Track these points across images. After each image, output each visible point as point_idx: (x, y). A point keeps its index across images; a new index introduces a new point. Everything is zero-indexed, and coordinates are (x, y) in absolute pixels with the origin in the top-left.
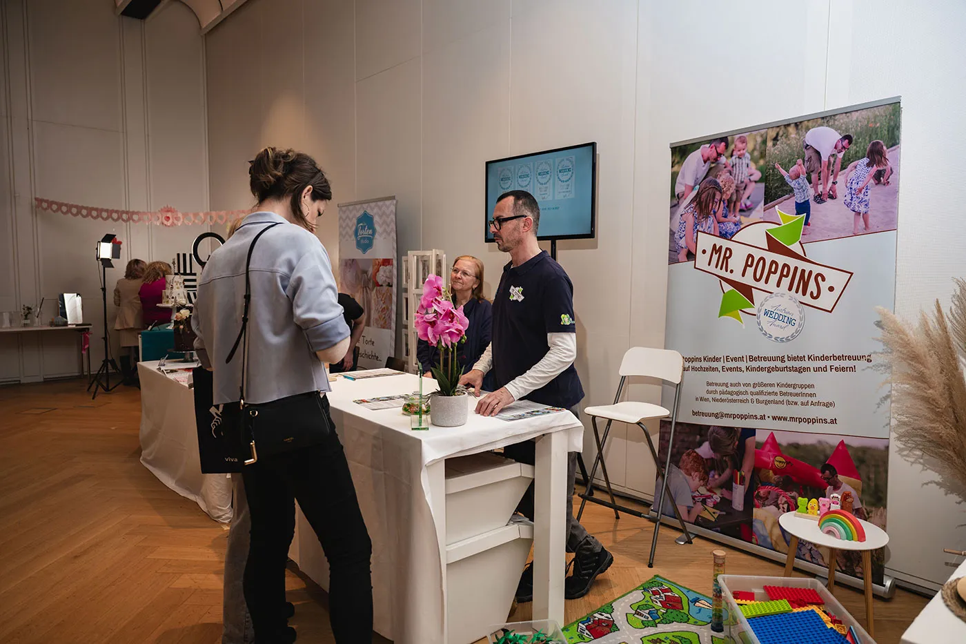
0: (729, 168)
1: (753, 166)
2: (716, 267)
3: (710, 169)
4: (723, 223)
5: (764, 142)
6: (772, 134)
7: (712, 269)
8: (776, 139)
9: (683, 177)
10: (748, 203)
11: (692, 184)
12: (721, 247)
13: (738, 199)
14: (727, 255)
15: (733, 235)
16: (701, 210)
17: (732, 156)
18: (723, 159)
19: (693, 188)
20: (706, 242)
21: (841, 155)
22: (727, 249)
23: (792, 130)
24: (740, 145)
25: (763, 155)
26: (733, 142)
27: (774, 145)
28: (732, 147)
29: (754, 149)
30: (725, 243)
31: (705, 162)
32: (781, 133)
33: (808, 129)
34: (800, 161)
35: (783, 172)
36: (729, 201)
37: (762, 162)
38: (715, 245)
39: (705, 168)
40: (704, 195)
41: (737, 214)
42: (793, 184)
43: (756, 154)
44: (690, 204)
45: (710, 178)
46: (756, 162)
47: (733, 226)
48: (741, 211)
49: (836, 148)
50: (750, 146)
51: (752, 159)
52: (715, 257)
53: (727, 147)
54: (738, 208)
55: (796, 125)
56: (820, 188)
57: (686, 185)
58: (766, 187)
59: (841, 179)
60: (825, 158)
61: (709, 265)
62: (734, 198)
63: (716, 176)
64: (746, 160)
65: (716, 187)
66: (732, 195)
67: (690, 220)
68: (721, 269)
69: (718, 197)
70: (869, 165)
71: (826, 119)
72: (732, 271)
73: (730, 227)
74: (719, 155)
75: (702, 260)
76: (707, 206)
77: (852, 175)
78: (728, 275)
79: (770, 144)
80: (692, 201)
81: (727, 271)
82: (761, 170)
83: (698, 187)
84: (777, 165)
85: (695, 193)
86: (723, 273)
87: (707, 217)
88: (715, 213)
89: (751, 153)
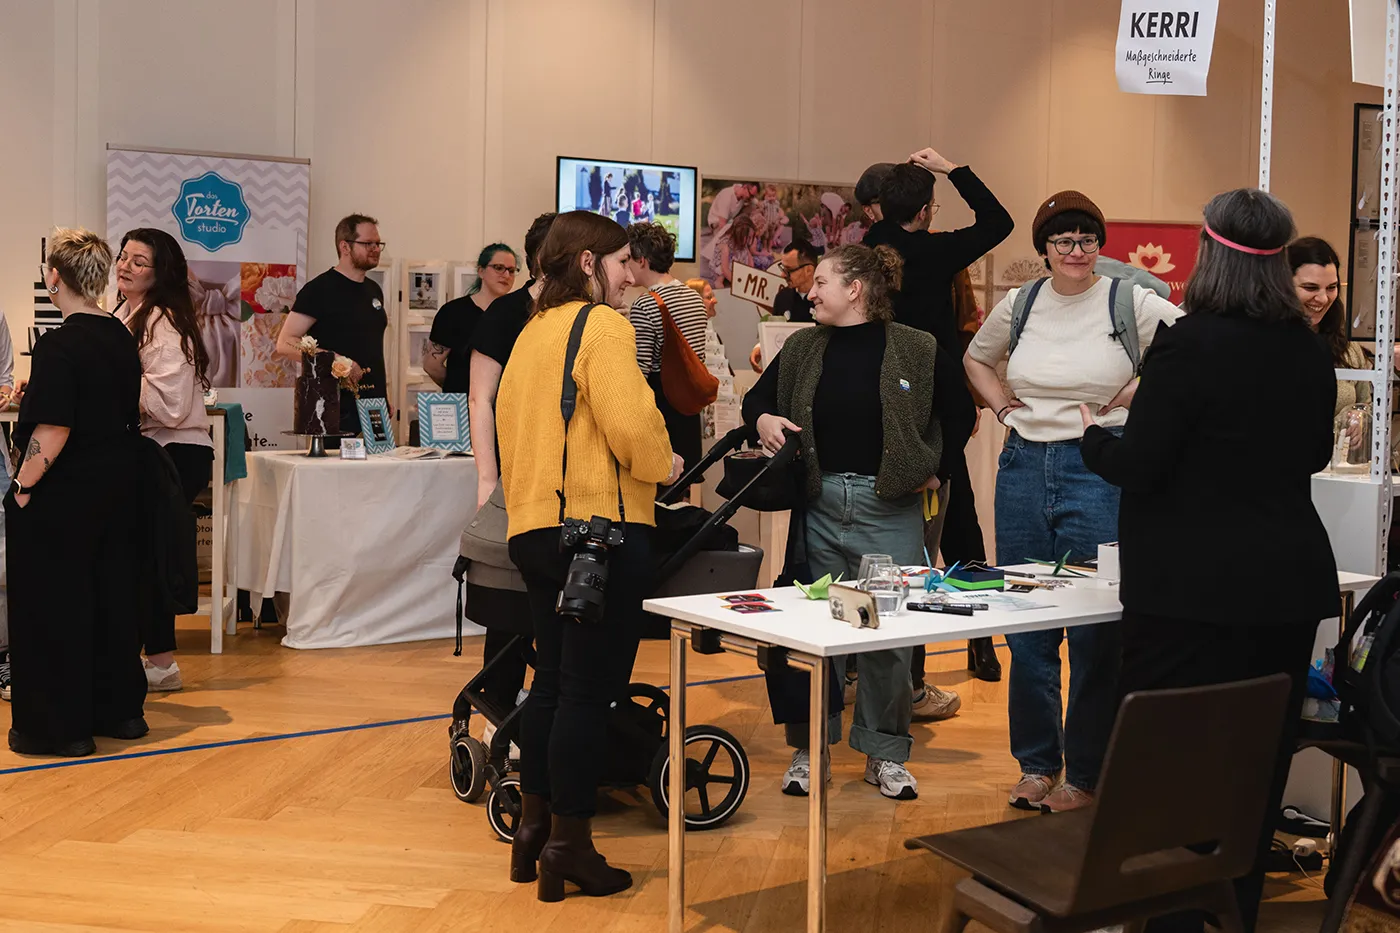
0: (762, 209)
1: (782, 212)
2: (753, 294)
3: (744, 207)
4: (757, 256)
5: (791, 194)
6: (797, 189)
7: (748, 295)
8: (800, 194)
9: (717, 208)
10: (779, 242)
11: (726, 218)
12: (756, 278)
13: (771, 237)
14: (763, 284)
15: (767, 267)
16: (736, 242)
17: (763, 199)
18: (756, 201)
19: (727, 221)
20: (741, 271)
21: (844, 217)
22: (763, 279)
23: (811, 189)
24: (770, 192)
25: (790, 204)
26: (764, 188)
27: (799, 198)
28: (763, 192)
29: (783, 198)
30: (761, 274)
31: (739, 199)
32: (803, 190)
33: (823, 192)
34: (817, 215)
35: (806, 221)
36: (763, 237)
37: (789, 210)
38: (750, 276)
39: (737, 206)
40: (738, 230)
41: (771, 250)
42: (812, 231)
43: (785, 202)
44: (724, 235)
45: (744, 215)
46: (785, 209)
47: (767, 260)
48: (774, 248)
49: (841, 210)
50: (779, 194)
51: (781, 206)
52: (751, 285)
53: (759, 190)
54: (771, 245)
55: (816, 187)
56: (832, 238)
57: (720, 217)
58: (794, 232)
59: (844, 233)
60: (834, 216)
61: (745, 291)
62: (767, 236)
63: (749, 214)
64: (776, 205)
65: (750, 224)
66: (765, 232)
67: (726, 250)
68: (758, 295)
69: (751, 232)
70: (861, 227)
71: (836, 189)
72: (767, 298)
73: (765, 260)
74: (752, 196)
75: (738, 288)
76: (742, 239)
77: (850, 232)
78: (763, 302)
79: (795, 197)
80: (727, 233)
81: (763, 297)
82: (788, 215)
83: (732, 221)
84: (801, 215)
85: (729, 226)
86: (759, 300)
87: (741, 248)
88: (749, 246)
89: (781, 201)
